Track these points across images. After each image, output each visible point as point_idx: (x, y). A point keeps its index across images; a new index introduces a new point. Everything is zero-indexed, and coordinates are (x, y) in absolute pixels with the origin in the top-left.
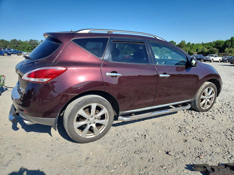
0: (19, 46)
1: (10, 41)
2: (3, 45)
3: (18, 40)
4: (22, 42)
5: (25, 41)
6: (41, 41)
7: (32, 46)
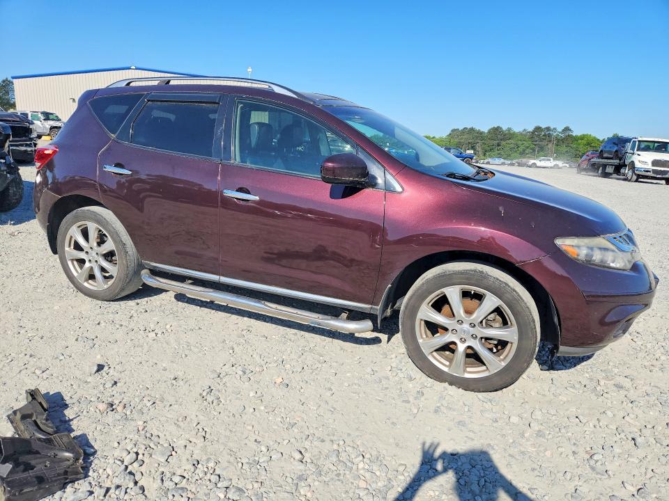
0: (503, 143)
1: (486, 131)
2: (470, 141)
3: (504, 128)
4: (514, 133)
5: (521, 130)
6: (563, 130)
7: (535, 145)
